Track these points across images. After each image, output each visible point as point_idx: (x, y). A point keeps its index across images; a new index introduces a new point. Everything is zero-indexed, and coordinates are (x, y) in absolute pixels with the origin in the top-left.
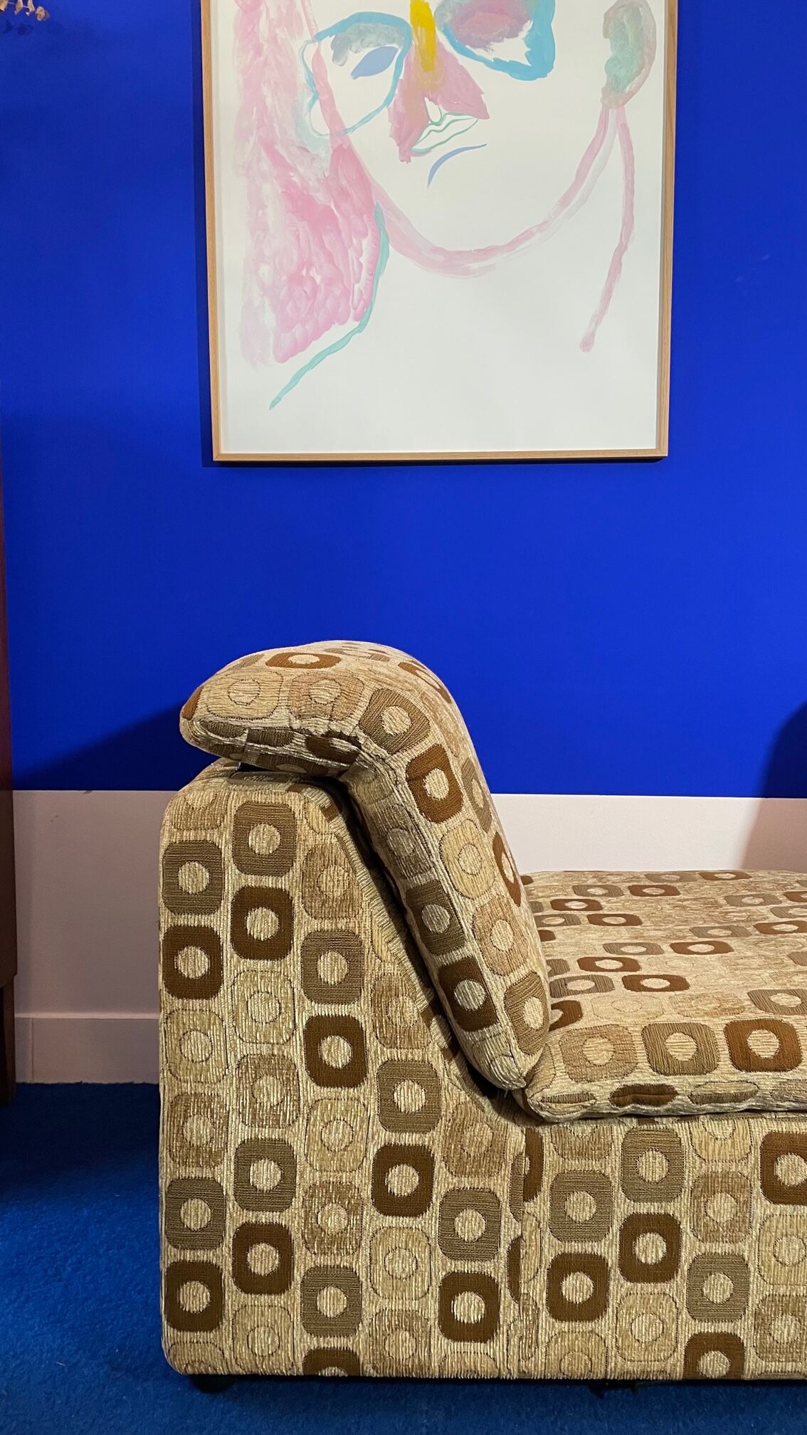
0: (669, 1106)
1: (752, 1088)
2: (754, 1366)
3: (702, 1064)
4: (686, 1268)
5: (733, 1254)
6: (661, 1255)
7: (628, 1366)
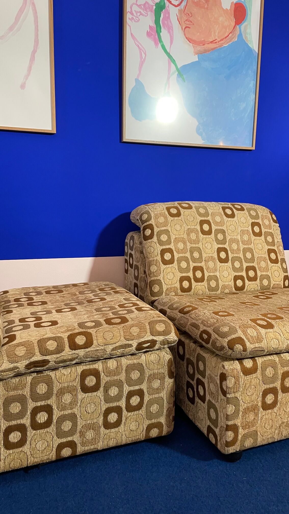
0: (47, 366)
1: (77, 356)
2: (80, 449)
3: (59, 350)
4: (55, 421)
5: (72, 413)
6: (46, 419)
7: (36, 460)
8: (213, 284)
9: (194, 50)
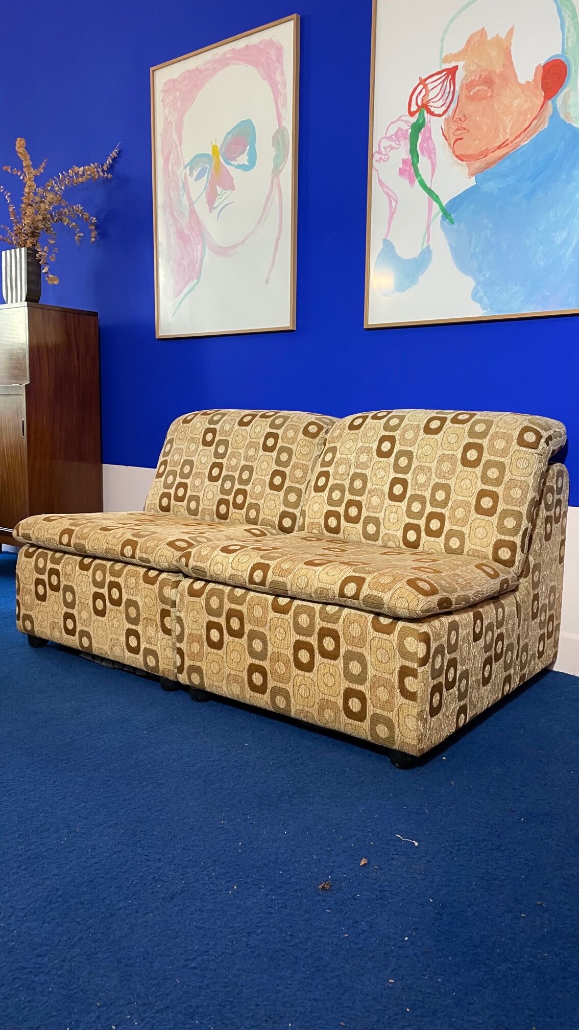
8: (371, 529)
9: (469, 170)
